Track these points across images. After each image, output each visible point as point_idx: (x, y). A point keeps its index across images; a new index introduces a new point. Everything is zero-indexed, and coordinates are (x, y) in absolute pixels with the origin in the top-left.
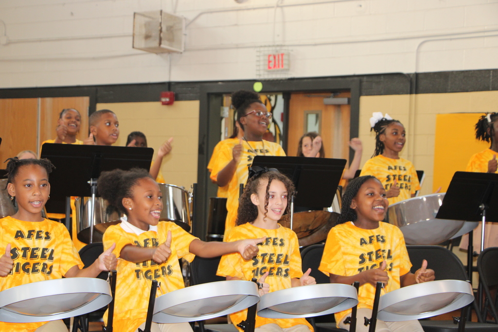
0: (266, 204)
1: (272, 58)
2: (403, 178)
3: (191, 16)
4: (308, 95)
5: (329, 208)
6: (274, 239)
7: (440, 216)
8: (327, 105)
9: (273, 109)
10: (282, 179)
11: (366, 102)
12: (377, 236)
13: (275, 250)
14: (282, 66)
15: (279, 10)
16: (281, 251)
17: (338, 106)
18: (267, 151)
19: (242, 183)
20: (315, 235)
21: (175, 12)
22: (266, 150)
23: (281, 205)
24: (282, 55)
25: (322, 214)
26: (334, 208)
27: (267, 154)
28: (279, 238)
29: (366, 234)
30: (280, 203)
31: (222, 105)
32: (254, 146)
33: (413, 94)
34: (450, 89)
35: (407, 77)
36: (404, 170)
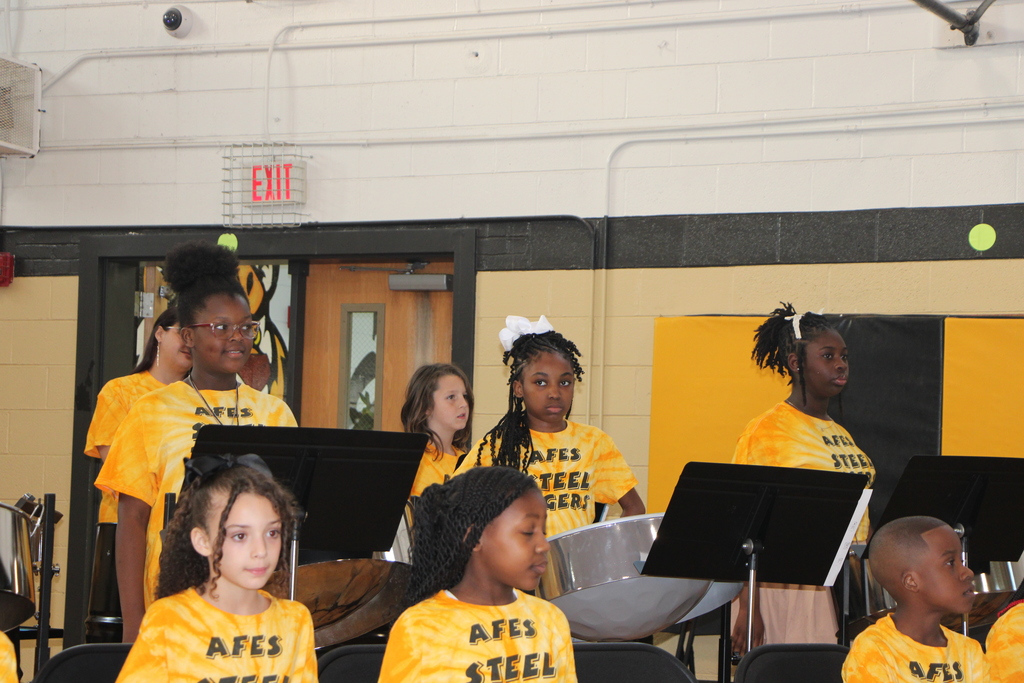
0: (217, 557)
1: (261, 175)
2: (566, 481)
3: (56, 66)
4: (352, 265)
5: (386, 553)
6: (255, 639)
7: (652, 568)
8: (397, 291)
9: (268, 295)
10: (266, 490)
11: (490, 285)
12: (512, 622)
13: (257, 667)
14: (288, 196)
15: (278, 56)
16: (273, 667)
17: (425, 294)
18: (246, 413)
19: (172, 492)
20: (353, 617)
21: (15, 54)
22: (244, 411)
23: (264, 557)
24: (288, 167)
25: (370, 566)
26: (399, 552)
27: (244, 422)
28: (268, 637)
29: (486, 616)
30: (261, 552)
31: (139, 287)
32: (214, 400)
33: (601, 268)
34: (685, 258)
35: (587, 228)
36: (573, 458)
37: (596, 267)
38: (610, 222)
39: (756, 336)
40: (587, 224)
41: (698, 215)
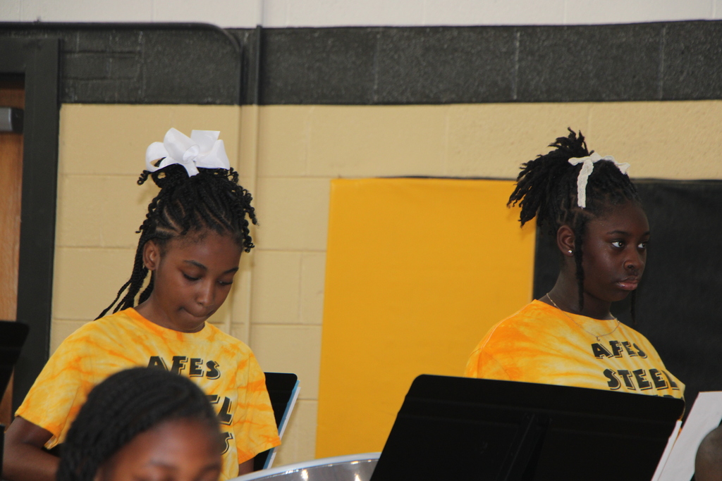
33: (251, 103)
34: (377, 92)
35: (231, 43)
36: (209, 375)
37: (243, 101)
38: (263, 34)
39: (514, 197)
40: (231, 37)
41: (397, 28)
